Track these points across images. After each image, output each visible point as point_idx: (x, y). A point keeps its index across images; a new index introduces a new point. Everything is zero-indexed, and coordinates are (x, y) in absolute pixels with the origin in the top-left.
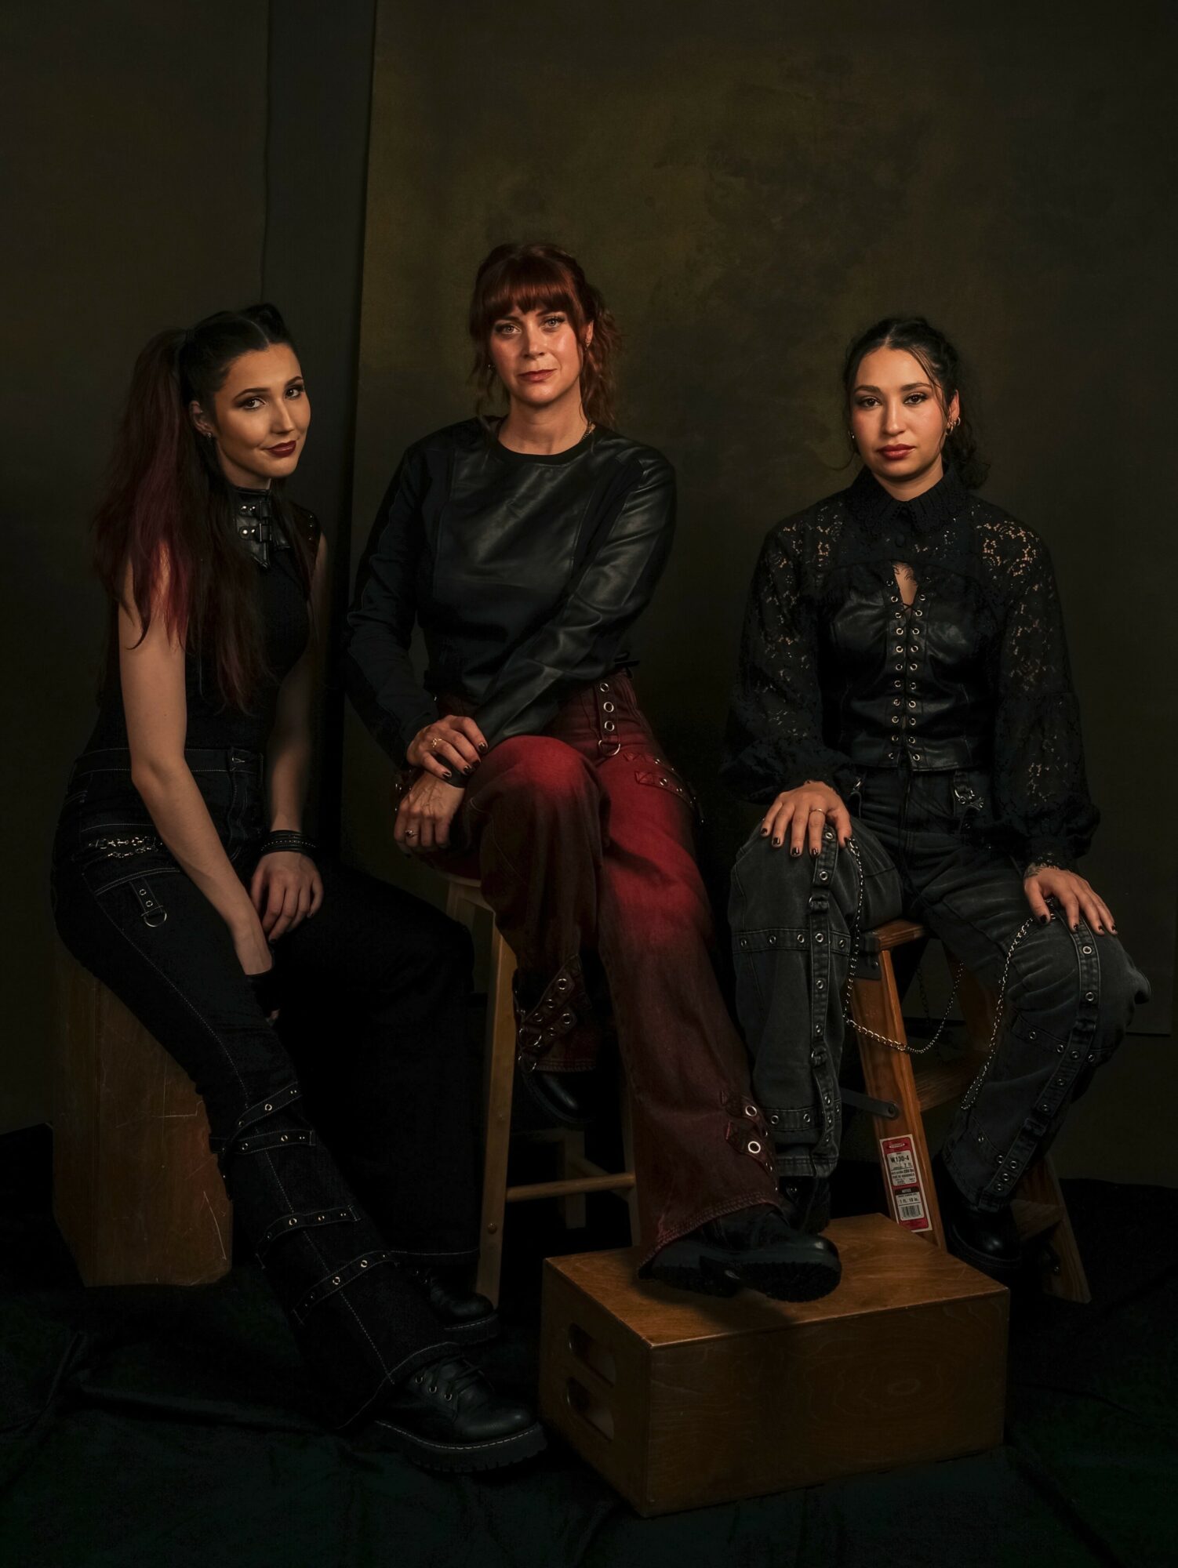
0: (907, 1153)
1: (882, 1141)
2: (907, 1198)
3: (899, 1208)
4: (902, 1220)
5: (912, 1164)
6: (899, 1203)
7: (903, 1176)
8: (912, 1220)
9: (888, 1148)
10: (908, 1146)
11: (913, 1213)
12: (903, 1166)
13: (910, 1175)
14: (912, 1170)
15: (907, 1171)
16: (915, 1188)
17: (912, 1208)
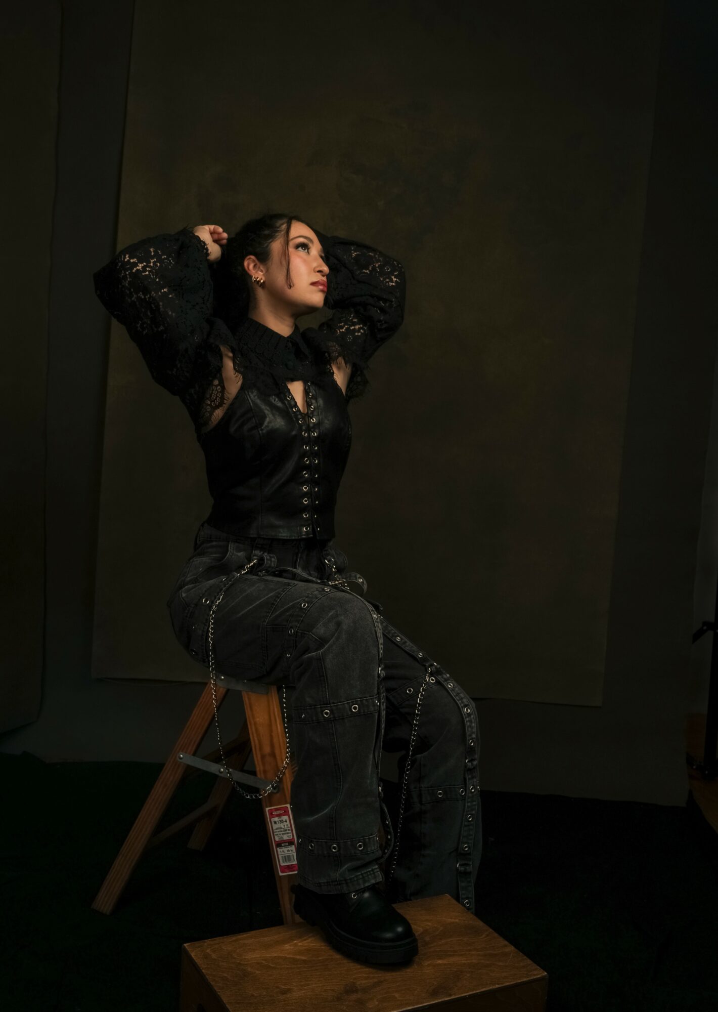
0: (285, 818)
1: (267, 809)
2: (285, 850)
3: (280, 857)
4: (282, 865)
5: (289, 825)
6: (279, 853)
7: (282, 834)
8: (288, 866)
9: (272, 814)
10: (286, 813)
11: (290, 860)
12: (282, 826)
13: (288, 833)
14: (289, 830)
15: (285, 830)
16: (291, 843)
17: (289, 856)
